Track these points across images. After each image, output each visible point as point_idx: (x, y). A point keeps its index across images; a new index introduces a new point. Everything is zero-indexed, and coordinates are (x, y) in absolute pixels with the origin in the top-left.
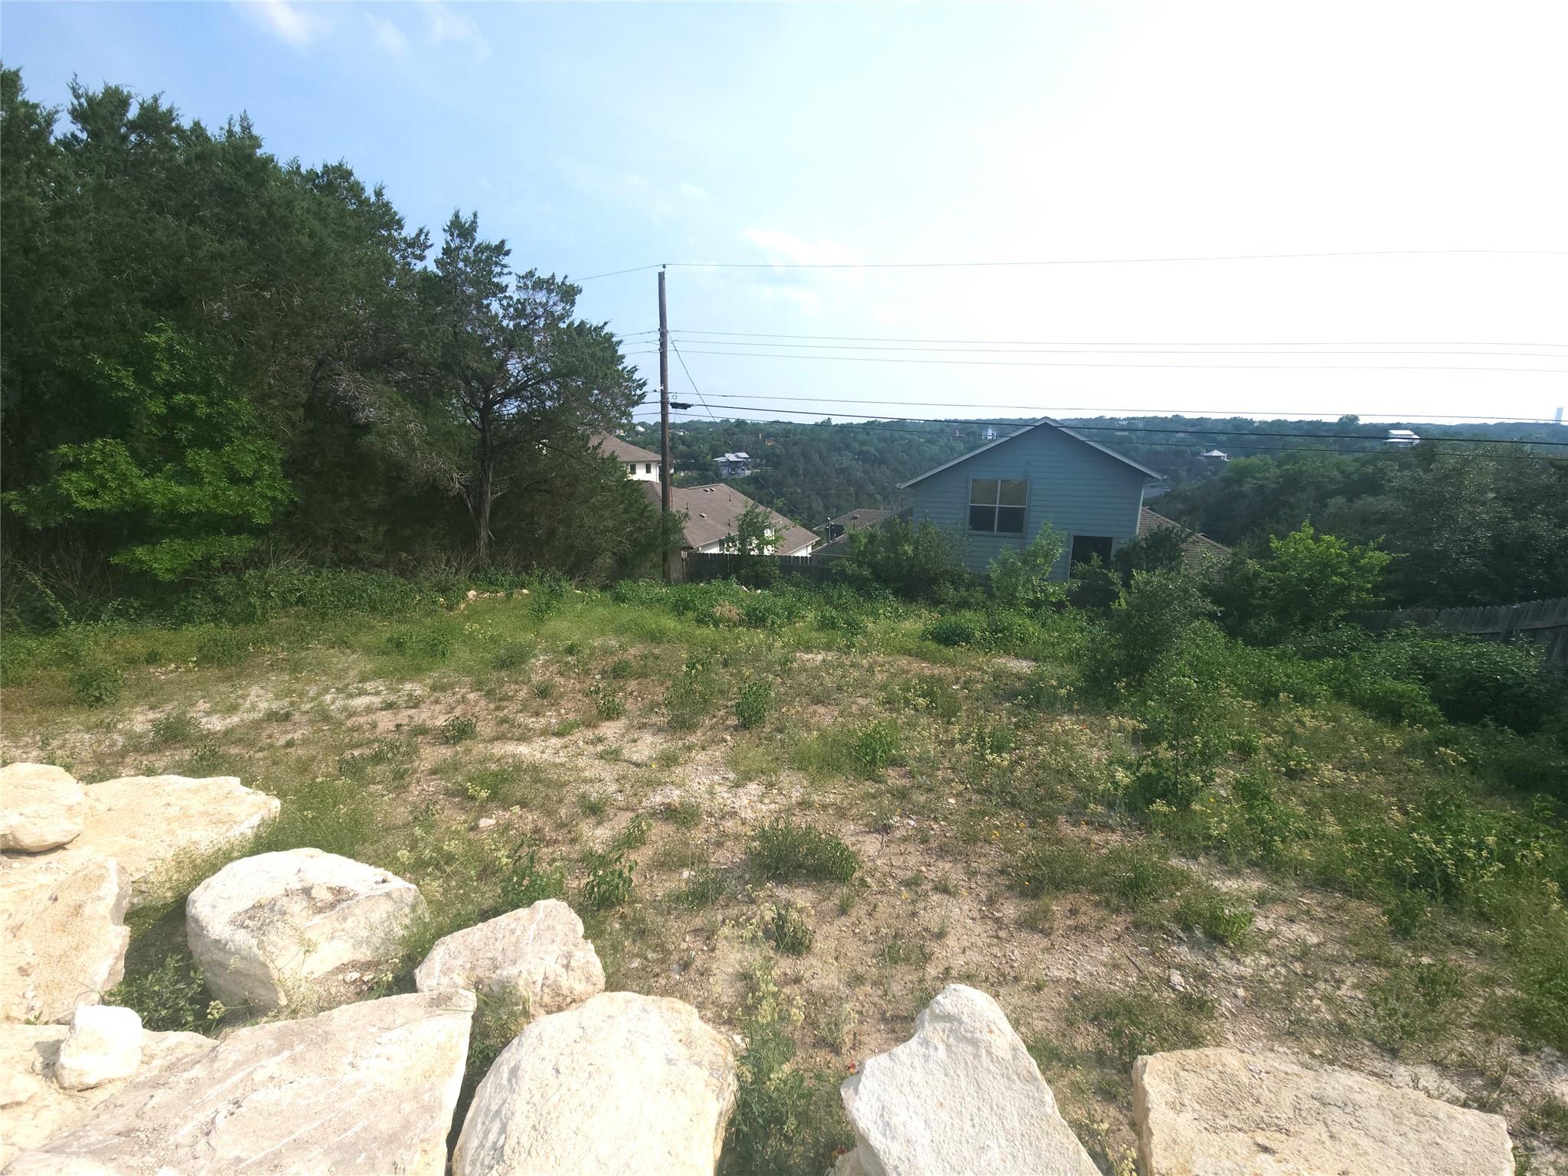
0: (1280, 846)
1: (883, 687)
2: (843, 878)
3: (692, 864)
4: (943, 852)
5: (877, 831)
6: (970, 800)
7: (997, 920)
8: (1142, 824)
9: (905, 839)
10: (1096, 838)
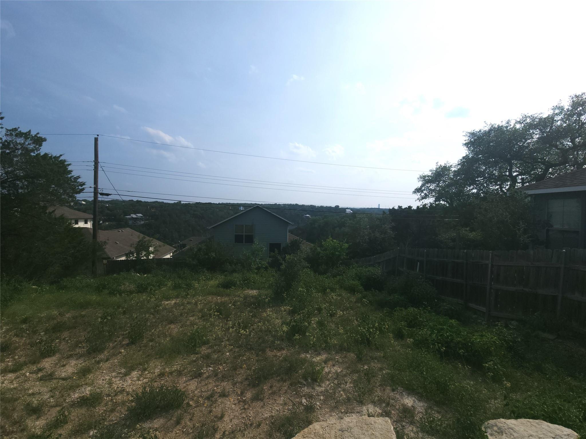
0: (329, 341)
1: (201, 311)
2: (179, 406)
3: (95, 426)
4: (224, 378)
5: (196, 377)
6: (235, 352)
7: (244, 401)
8: (292, 344)
9: (208, 377)
10: (278, 354)
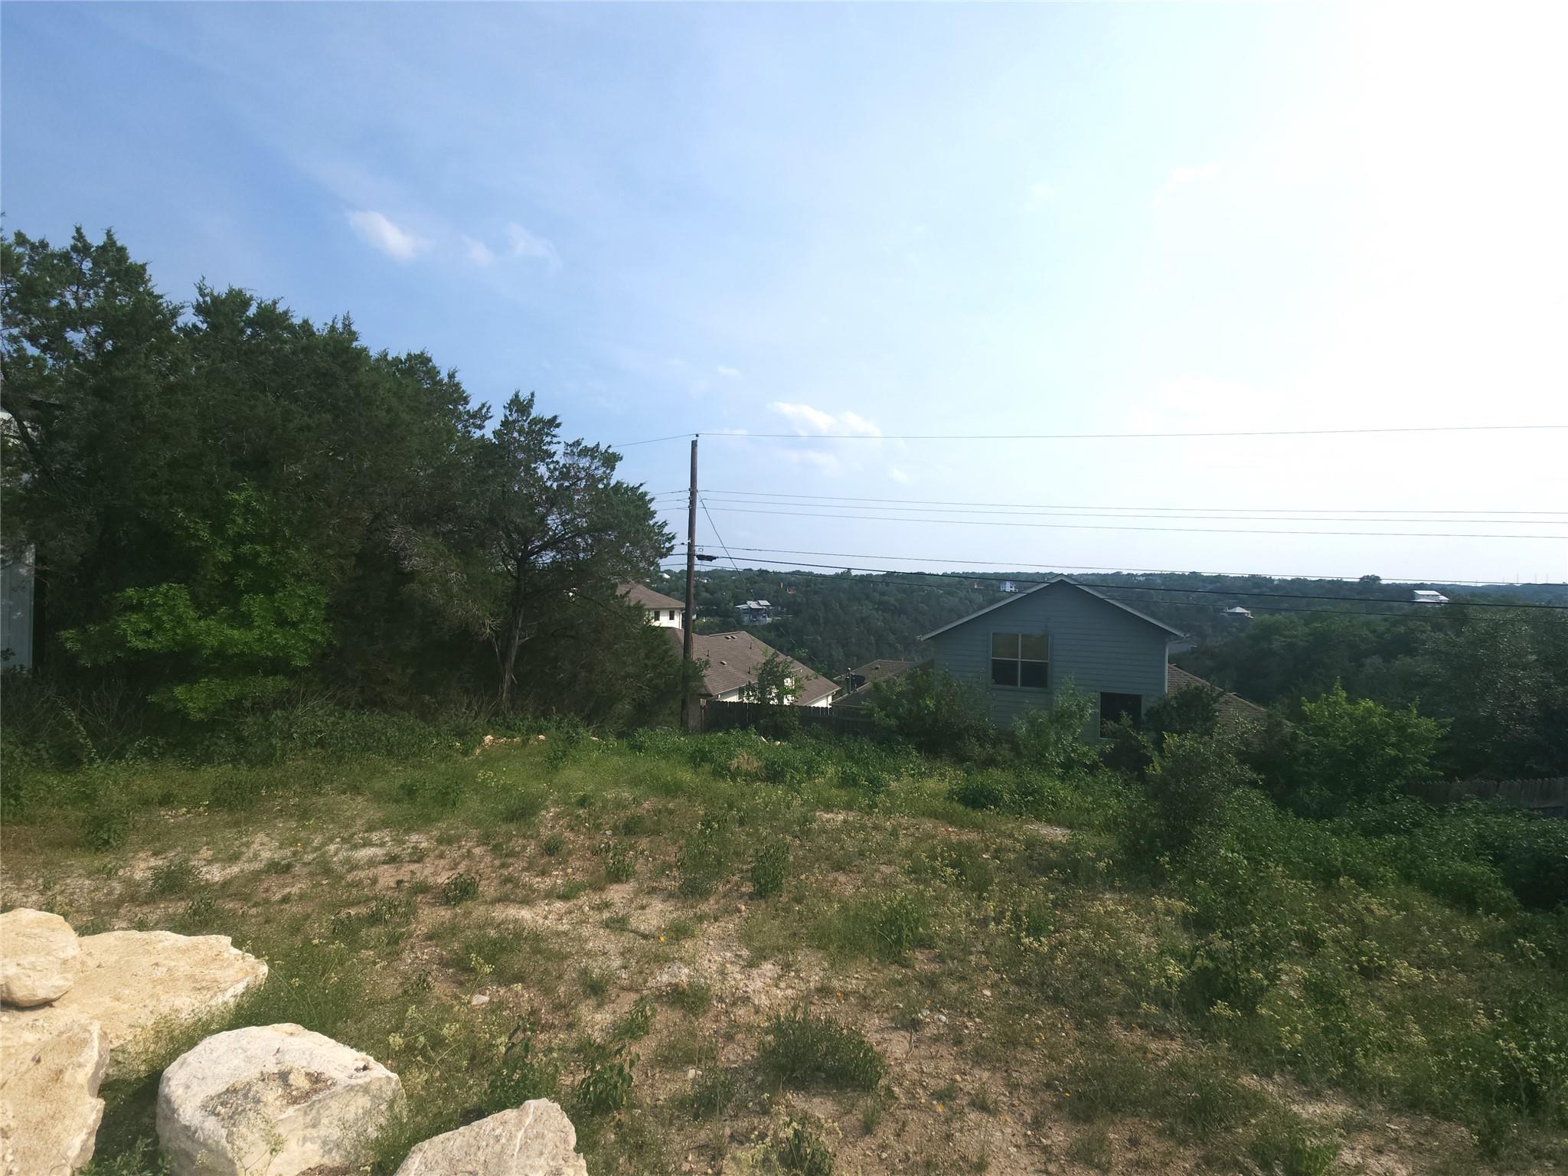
0: (1363, 1061)
1: (908, 854)
2: (867, 1085)
3: (700, 1060)
4: (980, 1057)
5: (905, 1028)
6: (1007, 993)
7: (1045, 1150)
8: (1204, 1030)
9: (936, 1039)
10: (1153, 1046)
